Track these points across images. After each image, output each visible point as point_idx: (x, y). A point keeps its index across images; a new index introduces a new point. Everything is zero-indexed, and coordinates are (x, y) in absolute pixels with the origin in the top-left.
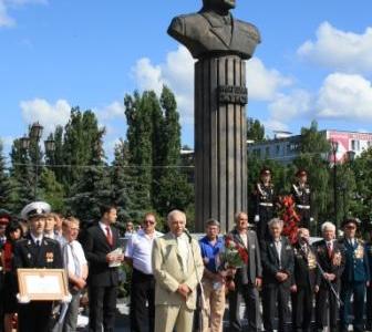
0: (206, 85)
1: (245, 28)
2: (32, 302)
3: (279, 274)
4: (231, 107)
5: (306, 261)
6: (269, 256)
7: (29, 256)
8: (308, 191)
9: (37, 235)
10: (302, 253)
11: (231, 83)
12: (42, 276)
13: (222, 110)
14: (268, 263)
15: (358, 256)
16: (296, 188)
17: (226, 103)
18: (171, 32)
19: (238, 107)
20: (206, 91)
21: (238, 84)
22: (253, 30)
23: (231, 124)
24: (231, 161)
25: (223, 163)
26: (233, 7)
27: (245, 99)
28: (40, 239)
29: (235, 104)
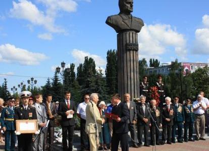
0: (121, 43)
1: (137, 20)
2: (22, 134)
3: (144, 119)
4: (132, 52)
5: (155, 113)
6: (140, 112)
7: (21, 114)
8: (163, 85)
9: (25, 105)
10: (154, 110)
11: (131, 42)
12: (27, 123)
13: (128, 53)
14: (139, 114)
15: (179, 111)
16: (158, 84)
17: (130, 50)
18: (107, 22)
19: (135, 52)
20: (121, 45)
21: (134, 42)
22: (140, 21)
23: (132, 58)
24: (132, 74)
25: (129, 74)
26: (132, 12)
27: (138, 48)
28: (27, 107)
29: (133, 50)
